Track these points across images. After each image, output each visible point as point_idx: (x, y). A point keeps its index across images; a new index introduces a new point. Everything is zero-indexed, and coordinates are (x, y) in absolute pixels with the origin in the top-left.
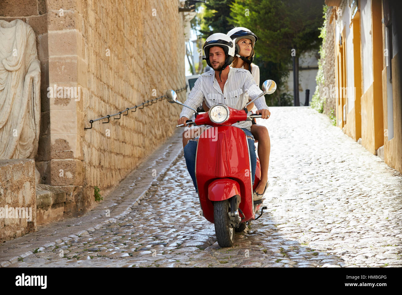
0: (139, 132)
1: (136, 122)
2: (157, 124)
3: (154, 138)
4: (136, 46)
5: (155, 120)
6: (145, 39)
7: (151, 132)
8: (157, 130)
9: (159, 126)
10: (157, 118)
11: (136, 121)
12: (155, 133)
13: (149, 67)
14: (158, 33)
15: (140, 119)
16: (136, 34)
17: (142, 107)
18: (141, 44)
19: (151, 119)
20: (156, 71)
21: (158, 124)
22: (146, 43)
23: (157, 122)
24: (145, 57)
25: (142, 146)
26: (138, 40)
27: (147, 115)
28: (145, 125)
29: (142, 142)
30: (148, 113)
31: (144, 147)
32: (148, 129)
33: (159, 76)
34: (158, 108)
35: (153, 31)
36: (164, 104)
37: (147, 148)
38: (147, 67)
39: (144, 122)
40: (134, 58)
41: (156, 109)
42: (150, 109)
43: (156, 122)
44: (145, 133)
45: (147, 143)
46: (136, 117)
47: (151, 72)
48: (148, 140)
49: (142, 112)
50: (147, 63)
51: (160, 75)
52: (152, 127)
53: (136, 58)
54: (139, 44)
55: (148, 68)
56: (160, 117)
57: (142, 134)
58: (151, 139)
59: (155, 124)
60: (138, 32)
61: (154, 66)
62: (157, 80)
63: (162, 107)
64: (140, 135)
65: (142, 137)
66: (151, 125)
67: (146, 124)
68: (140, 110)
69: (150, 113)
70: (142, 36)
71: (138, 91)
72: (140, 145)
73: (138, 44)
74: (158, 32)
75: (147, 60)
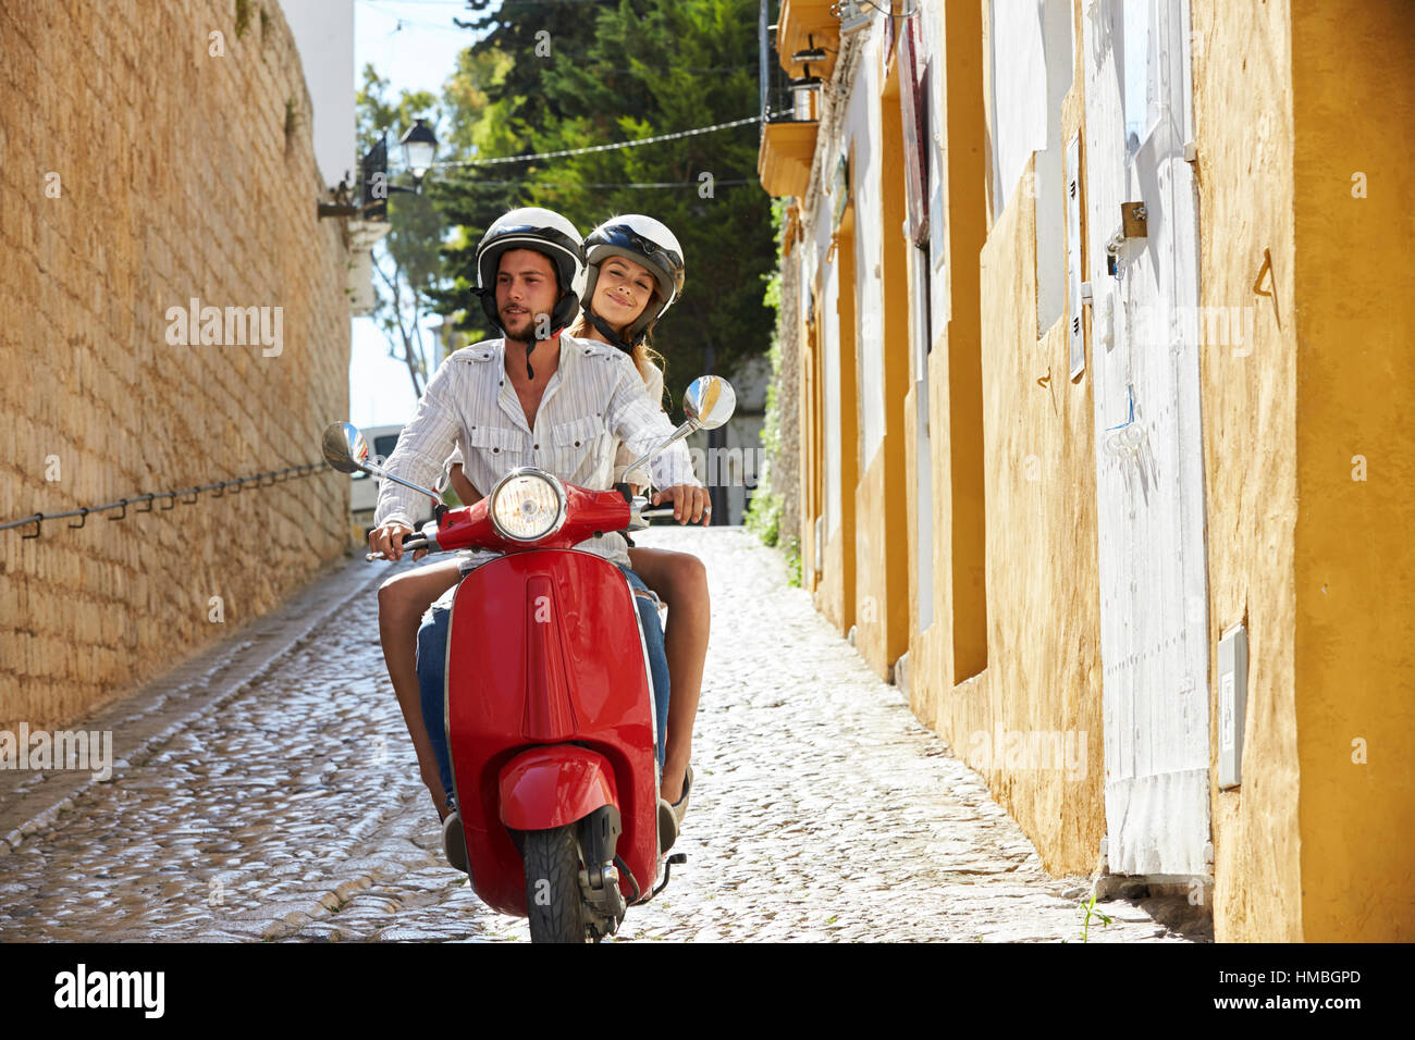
0: (105, 599)
1: (92, 565)
2: (201, 571)
3: (182, 620)
4: (98, 304)
5: (194, 560)
6: (147, 288)
7: (171, 600)
8: (202, 591)
9: (208, 582)
10: (200, 553)
11: (95, 558)
12: (193, 605)
13: (166, 382)
14: (215, 277)
15: (115, 554)
16: (102, 267)
17: (119, 511)
18: (126, 301)
19: (171, 557)
20: (199, 399)
21: (207, 574)
22: (152, 302)
23: (201, 564)
24: (147, 346)
25: (120, 646)
26: (113, 288)
27: (156, 542)
28: (142, 579)
29: (121, 630)
30: (158, 534)
31: (132, 650)
32: (154, 589)
33: (218, 416)
34: (206, 521)
35: (194, 265)
36: (237, 509)
37: (151, 653)
38: (154, 380)
39: (137, 567)
40: (91, 348)
41: (199, 523)
42: (170, 523)
43: (197, 567)
44: (140, 599)
45: (149, 632)
46: (93, 548)
47: (175, 398)
48: (154, 626)
49: (125, 529)
50: (155, 367)
51: (224, 413)
52: (179, 583)
53: (96, 347)
54: (115, 300)
55: (160, 384)
56: (216, 549)
57: (121, 607)
58: (169, 624)
59: (193, 573)
60: (110, 262)
61: (192, 382)
62: (208, 428)
63: (229, 517)
64: (111, 607)
65: (121, 616)
66: (171, 576)
67: (144, 568)
68: (113, 523)
69: (169, 535)
70: (132, 275)
71: (103, 457)
72: (113, 641)
73: (110, 301)
74: (218, 274)
75: (154, 358)
